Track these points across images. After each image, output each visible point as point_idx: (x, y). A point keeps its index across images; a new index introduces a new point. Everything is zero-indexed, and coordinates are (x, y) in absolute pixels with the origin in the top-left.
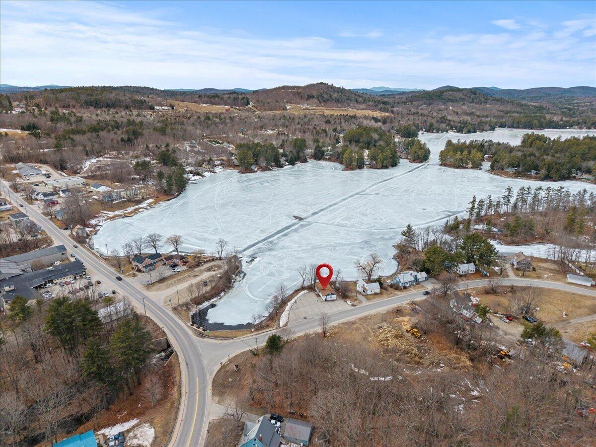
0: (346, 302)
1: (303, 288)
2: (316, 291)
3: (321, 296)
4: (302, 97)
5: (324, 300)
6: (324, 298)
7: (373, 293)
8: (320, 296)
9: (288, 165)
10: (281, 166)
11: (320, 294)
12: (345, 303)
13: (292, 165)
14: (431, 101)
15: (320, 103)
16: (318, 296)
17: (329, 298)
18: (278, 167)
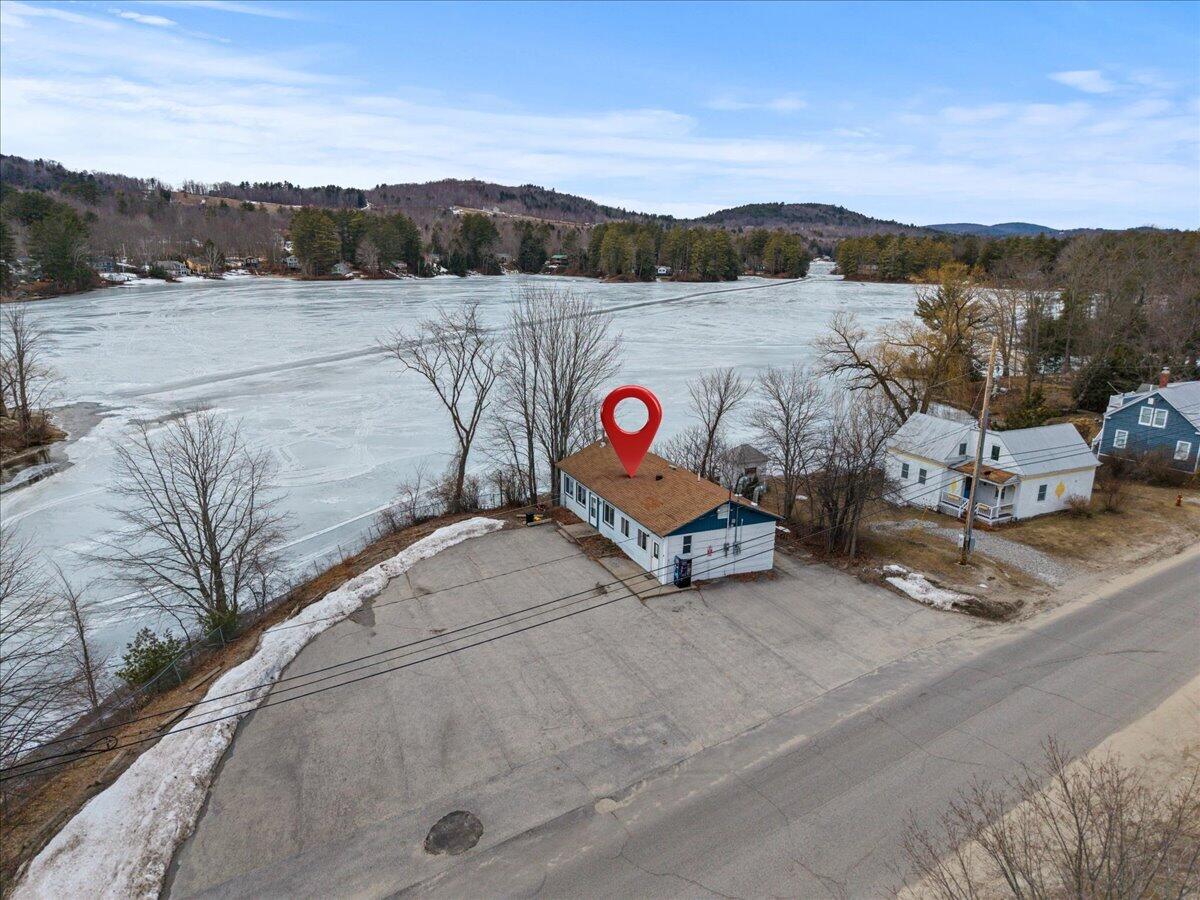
0: (881, 582)
1: (460, 504)
2: (571, 518)
3: (630, 546)
4: (487, 196)
5: (665, 577)
6: (658, 558)
7: (1051, 504)
8: (612, 550)
9: (447, 273)
10: (426, 273)
11: (612, 532)
12: (882, 595)
13: (456, 274)
14: (760, 220)
15: (529, 208)
16: (599, 548)
17: (710, 551)
18: (416, 273)
